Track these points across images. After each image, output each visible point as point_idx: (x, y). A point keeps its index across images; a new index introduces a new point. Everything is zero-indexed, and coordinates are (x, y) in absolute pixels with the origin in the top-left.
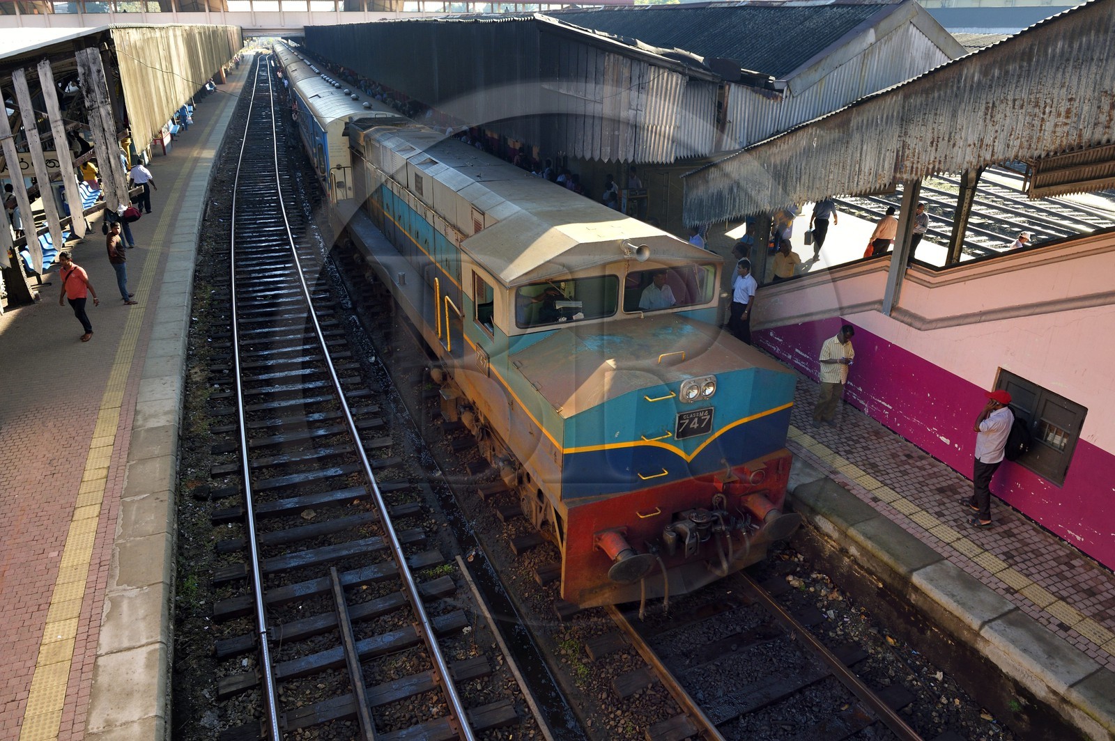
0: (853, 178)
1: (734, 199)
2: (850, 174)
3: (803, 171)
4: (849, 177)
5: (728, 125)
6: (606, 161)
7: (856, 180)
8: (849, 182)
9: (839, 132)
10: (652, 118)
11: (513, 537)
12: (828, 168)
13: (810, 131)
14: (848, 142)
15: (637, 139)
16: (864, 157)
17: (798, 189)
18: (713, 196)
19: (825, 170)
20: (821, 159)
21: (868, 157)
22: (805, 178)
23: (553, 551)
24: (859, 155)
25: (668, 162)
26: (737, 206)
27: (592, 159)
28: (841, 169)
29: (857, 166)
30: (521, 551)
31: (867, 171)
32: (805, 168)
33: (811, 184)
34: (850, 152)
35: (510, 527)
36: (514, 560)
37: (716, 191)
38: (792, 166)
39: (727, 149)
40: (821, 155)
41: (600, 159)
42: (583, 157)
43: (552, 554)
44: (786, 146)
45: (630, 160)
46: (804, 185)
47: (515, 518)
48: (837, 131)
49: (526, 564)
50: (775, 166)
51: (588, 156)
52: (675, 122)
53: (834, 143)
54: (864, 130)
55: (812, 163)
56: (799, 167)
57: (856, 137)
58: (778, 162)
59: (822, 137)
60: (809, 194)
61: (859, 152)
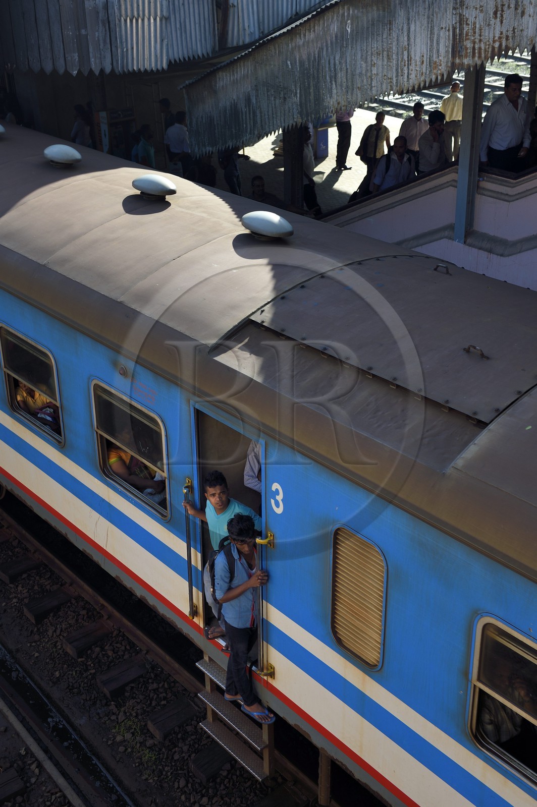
0: (402, 70)
1: (254, 113)
2: (397, 65)
3: (338, 67)
4: (397, 70)
5: (231, 10)
6: (75, 72)
7: (406, 72)
8: (397, 76)
9: (378, 9)
10: (129, 7)
11: (26, 601)
12: (369, 59)
13: (341, 12)
14: (390, 23)
15: (113, 39)
16: (412, 40)
17: (334, 91)
18: (225, 111)
19: (366, 62)
20: (359, 48)
21: (418, 40)
22: (341, 75)
24: (406, 38)
25: (159, 67)
26: (259, 121)
27: (55, 71)
28: (385, 60)
29: (406, 53)
30: (40, 618)
31: (418, 58)
32: (340, 63)
33: (350, 84)
34: (394, 35)
35: (20, 588)
36: (32, 632)
37: (228, 104)
38: (323, 61)
39: (235, 44)
40: (359, 43)
41: (66, 71)
42: (42, 70)
44: (312, 35)
45: (108, 70)
46: (341, 86)
47: (24, 576)
48: (375, 8)
49: (50, 633)
50: (302, 63)
51: (48, 68)
52: (162, 11)
53: (373, 24)
54: (409, 4)
55: (348, 54)
56: (332, 62)
57: (401, 15)
58: (305, 57)
59: (357, 17)
60: (349, 97)
61: (405, 34)
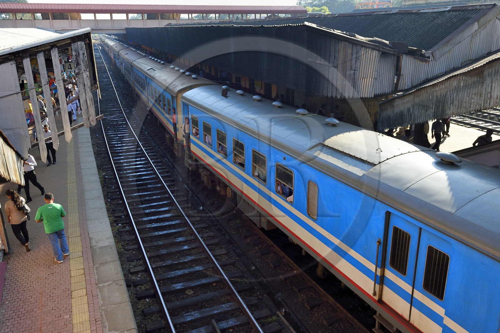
0: (487, 101)
1: (411, 115)
2: (485, 99)
3: (455, 98)
4: (484, 101)
5: (401, 76)
6: (339, 97)
7: (489, 102)
8: (484, 103)
9: (477, 77)
10: (362, 74)
11: (305, 300)
12: (471, 96)
13: (459, 78)
14: (483, 83)
15: (355, 86)
16: (493, 90)
17: (452, 108)
18: (397, 114)
19: (469, 97)
20: (466, 92)
21: (496, 90)
22: (456, 102)
23: (330, 307)
24: (490, 89)
25: (371, 97)
26: (413, 119)
27: (332, 97)
28: (479, 97)
29: (489, 95)
30: (312, 308)
31: (495, 97)
32: (456, 97)
33: (460, 105)
34: (484, 87)
35: (302, 295)
36: (308, 313)
37: (399, 111)
38: (447, 96)
40: (466, 90)
41: (336, 97)
42: (327, 96)
43: (330, 309)
44: (444, 86)
45: (351, 97)
46: (455, 106)
47: (304, 290)
48: (476, 77)
49: (316, 314)
50: (437, 97)
51: (330, 95)
52: (375, 76)
53: (474, 83)
54: (493, 76)
55: (460, 94)
56: (452, 97)
57: (488, 80)
58: (439, 94)
59: (467, 80)
60: (459, 110)
61: (490, 87)
